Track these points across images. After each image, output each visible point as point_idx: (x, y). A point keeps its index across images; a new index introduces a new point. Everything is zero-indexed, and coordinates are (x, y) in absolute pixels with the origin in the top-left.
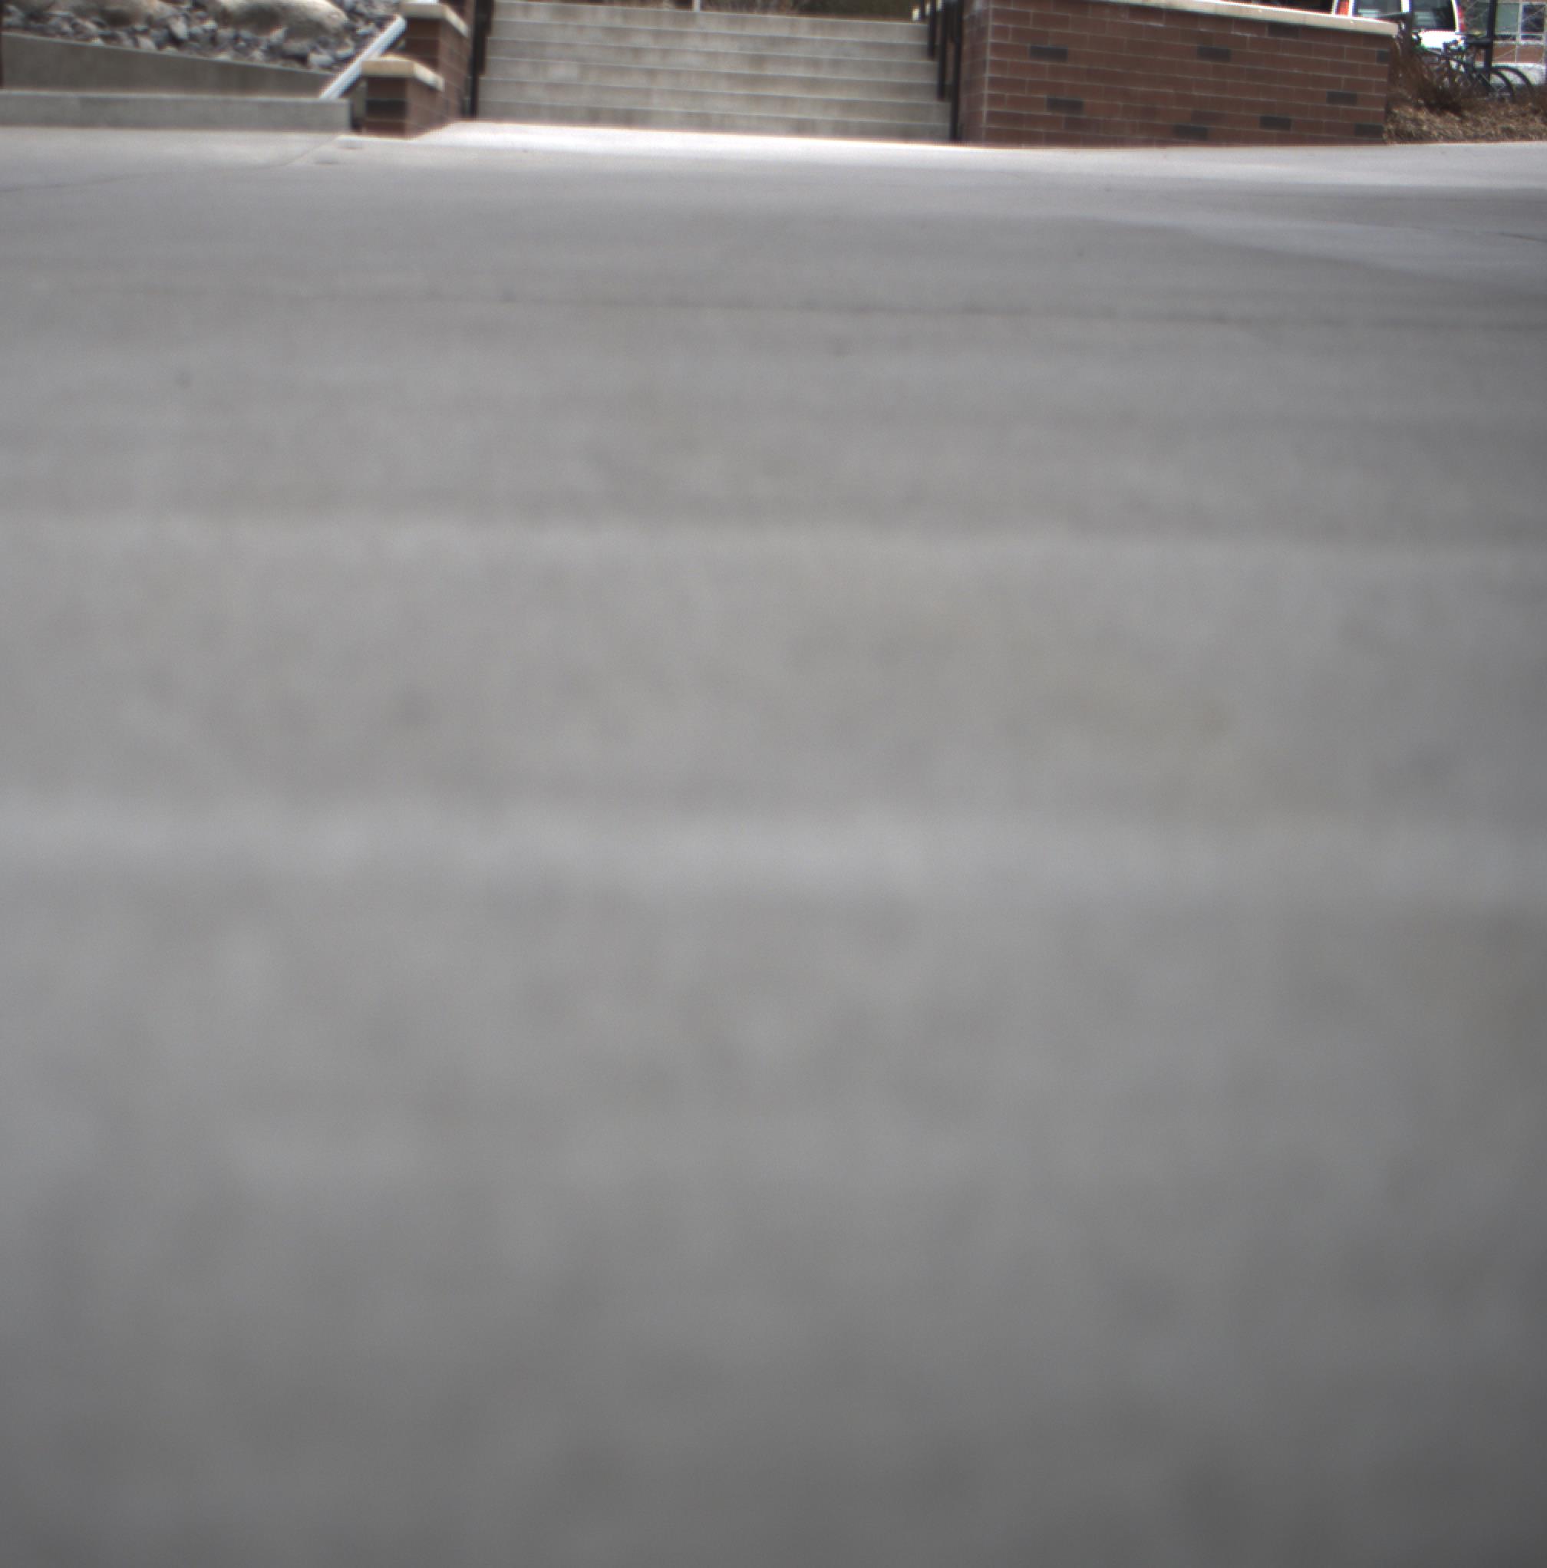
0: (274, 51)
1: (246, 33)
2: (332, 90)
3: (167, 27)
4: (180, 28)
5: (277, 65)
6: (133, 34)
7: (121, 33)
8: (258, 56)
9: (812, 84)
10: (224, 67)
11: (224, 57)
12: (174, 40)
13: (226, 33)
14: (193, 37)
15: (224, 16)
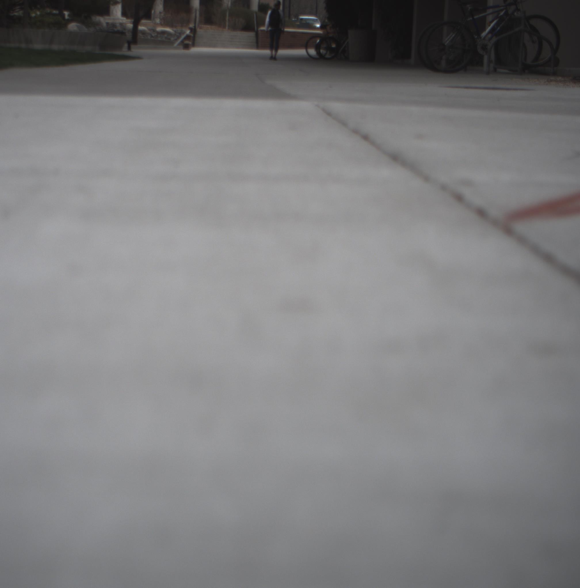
0: (166, 38)
1: (161, 36)
2: (176, 45)
3: (151, 35)
4: (153, 35)
7: (145, 36)
9: (239, 42)
11: (159, 39)
12: (152, 37)
13: (159, 35)
14: (155, 36)
15: (158, 33)
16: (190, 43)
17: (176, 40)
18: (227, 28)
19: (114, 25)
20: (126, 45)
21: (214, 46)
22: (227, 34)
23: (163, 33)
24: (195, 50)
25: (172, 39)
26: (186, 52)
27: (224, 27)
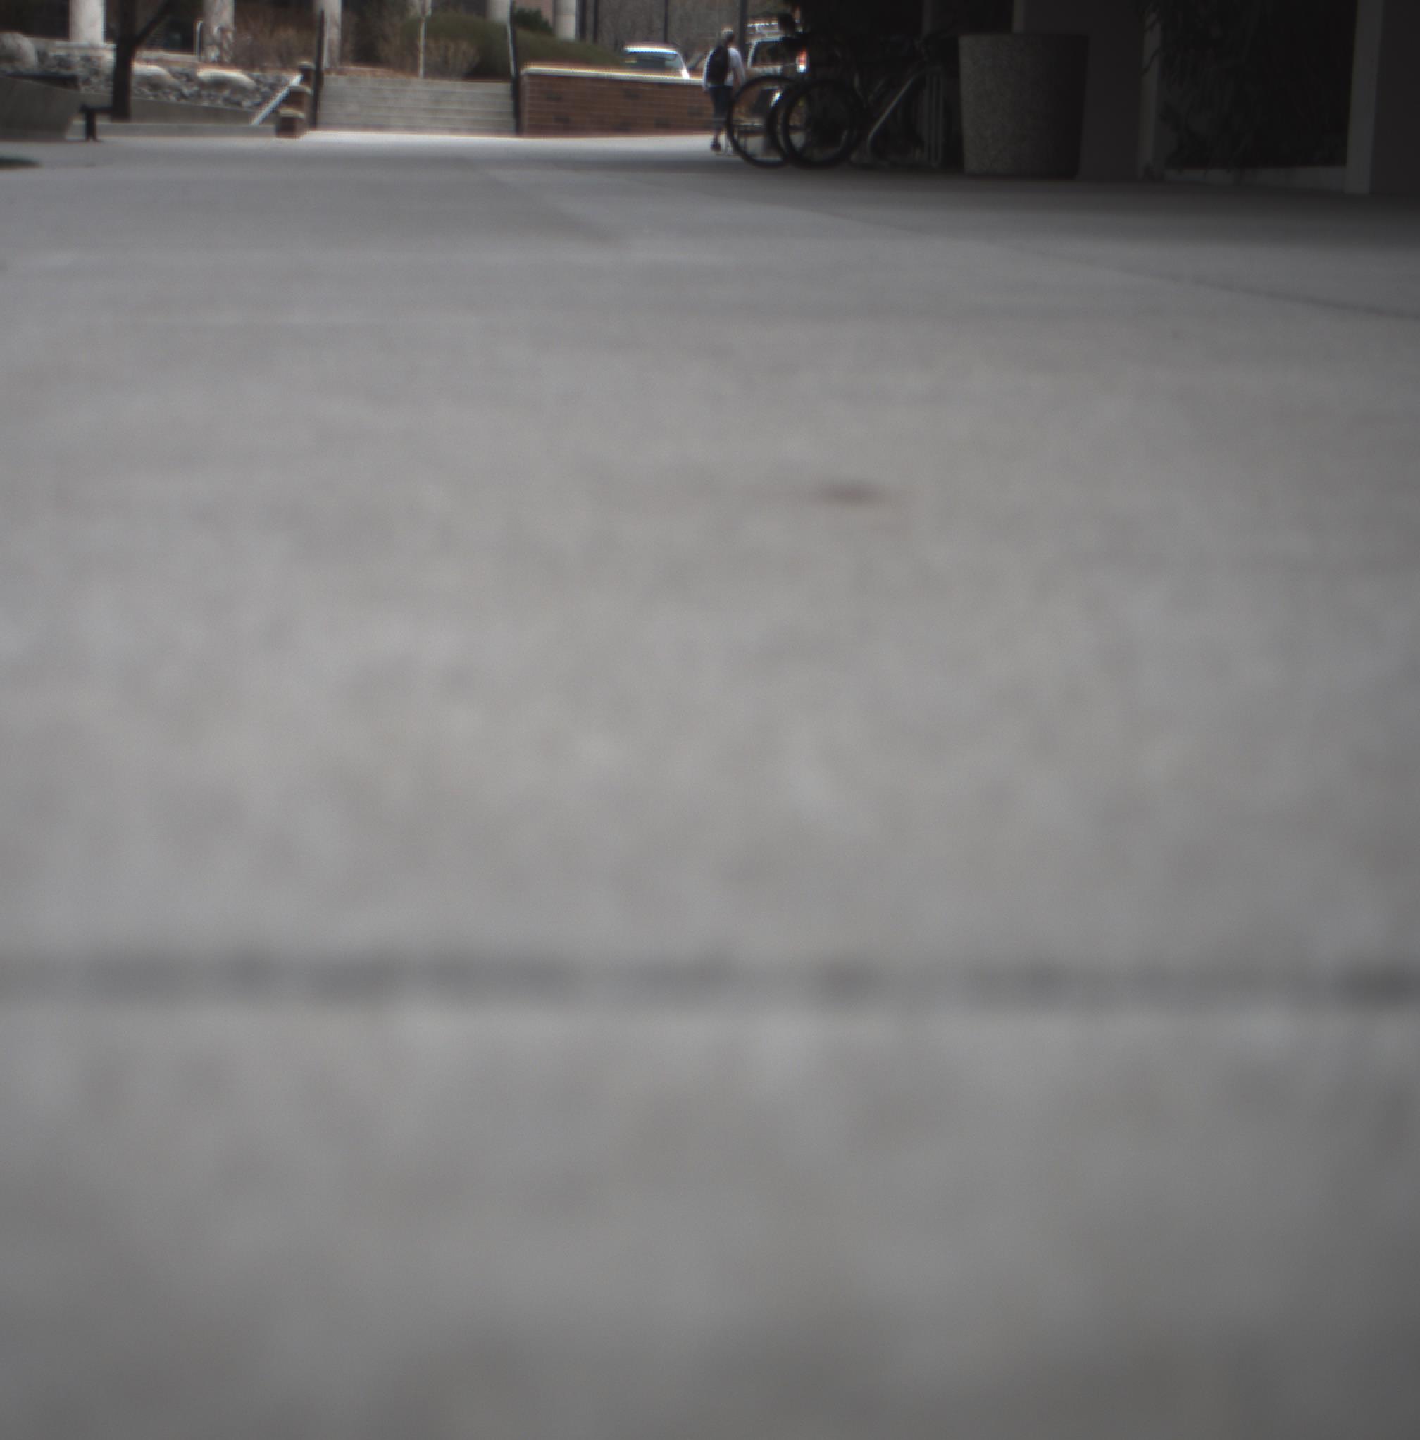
0: (226, 100)
1: (213, 92)
2: (256, 121)
3: (180, 91)
4: (186, 91)
5: (229, 107)
6: (165, 93)
7: (160, 94)
8: (220, 103)
9: (459, 112)
10: (207, 109)
11: (206, 103)
12: (182, 96)
13: (204, 92)
14: (192, 95)
15: (202, 84)
16: (301, 115)
17: (259, 106)
18: (421, 71)
19: (63, 62)
20: (79, 122)
21: (382, 126)
22: (420, 88)
23: (219, 84)
24: (315, 138)
25: (246, 103)
26: (285, 143)
27: (414, 71)
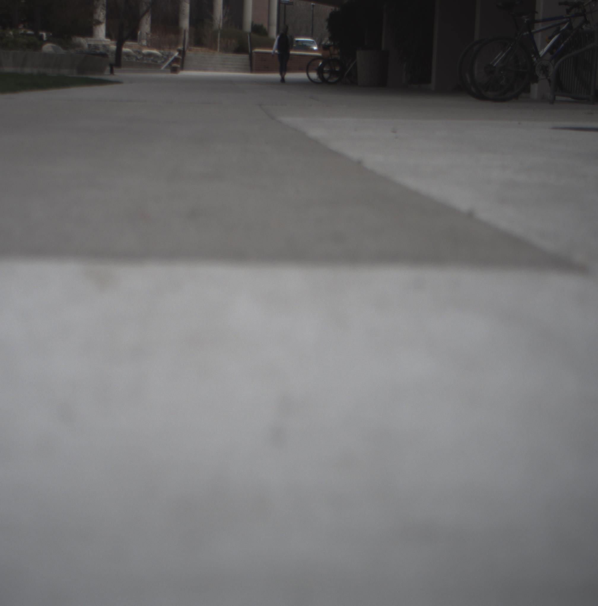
0: (152, 60)
1: (148, 58)
2: (163, 68)
4: (139, 57)
5: (153, 63)
7: (130, 58)
8: (150, 62)
9: (232, 65)
11: (145, 62)
12: (137, 59)
13: (145, 58)
14: (140, 59)
15: (144, 55)
16: (179, 66)
17: (163, 62)
18: (218, 50)
19: (96, 47)
20: (108, 68)
21: (205, 69)
22: (218, 56)
23: (150, 55)
24: (184, 74)
25: (159, 62)
26: (174, 75)
27: (216, 49)
